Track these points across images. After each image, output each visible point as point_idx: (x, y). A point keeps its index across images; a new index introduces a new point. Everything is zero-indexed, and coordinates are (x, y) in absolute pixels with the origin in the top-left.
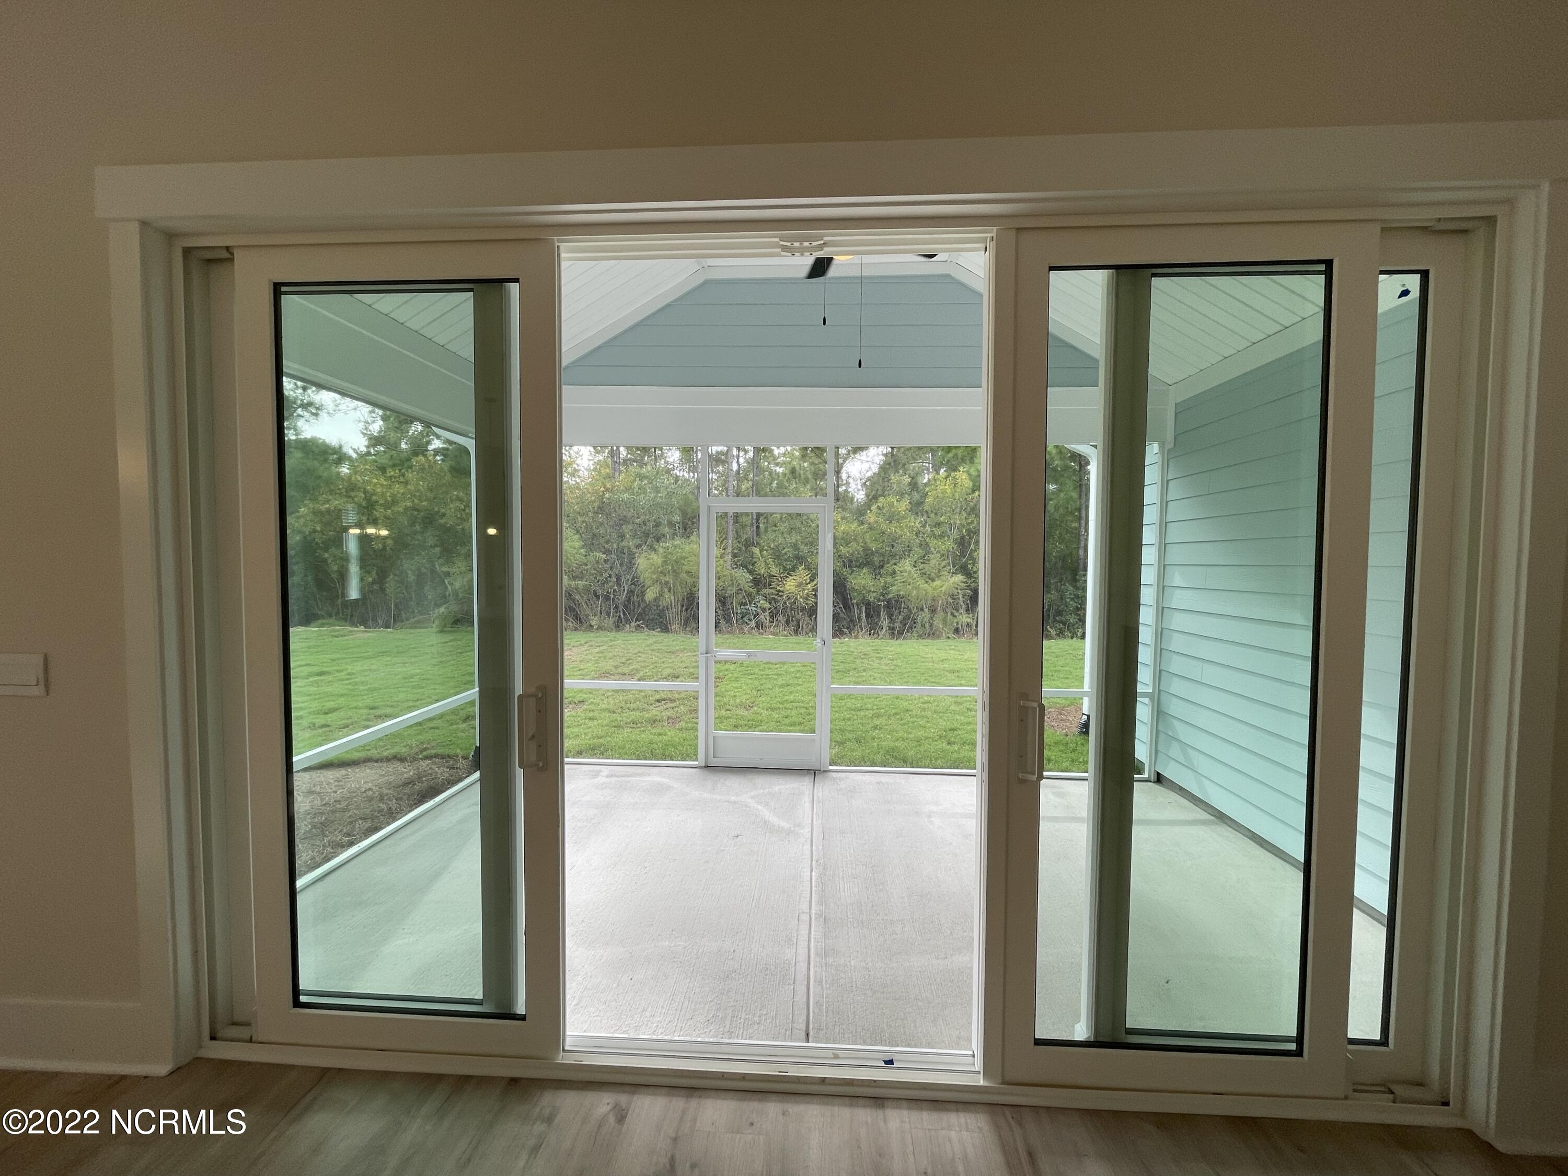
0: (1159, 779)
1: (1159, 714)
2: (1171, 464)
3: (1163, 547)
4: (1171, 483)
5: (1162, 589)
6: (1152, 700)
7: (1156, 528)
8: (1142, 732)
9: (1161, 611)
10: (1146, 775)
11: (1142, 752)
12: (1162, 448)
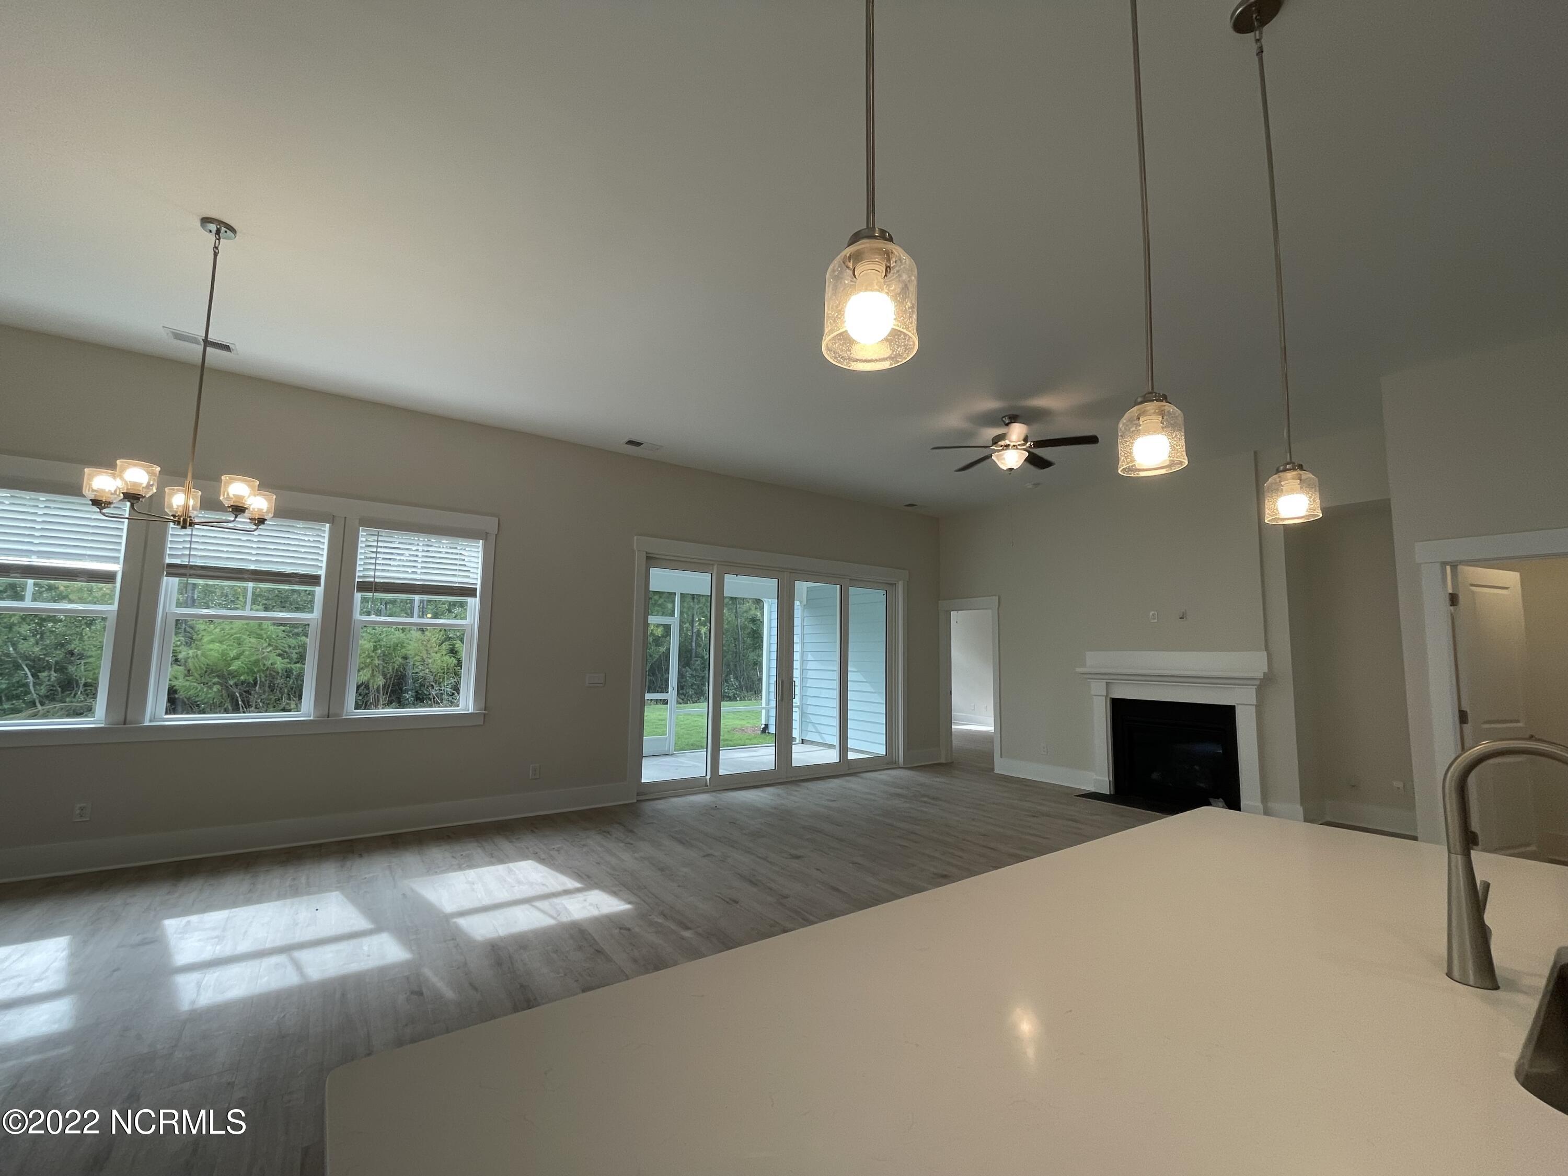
0: (803, 742)
1: (803, 714)
2: (805, 610)
3: (803, 644)
4: (805, 618)
5: (803, 661)
6: (799, 709)
7: (800, 627)
8: (796, 725)
9: (803, 670)
10: (797, 741)
11: (796, 734)
12: (801, 602)
